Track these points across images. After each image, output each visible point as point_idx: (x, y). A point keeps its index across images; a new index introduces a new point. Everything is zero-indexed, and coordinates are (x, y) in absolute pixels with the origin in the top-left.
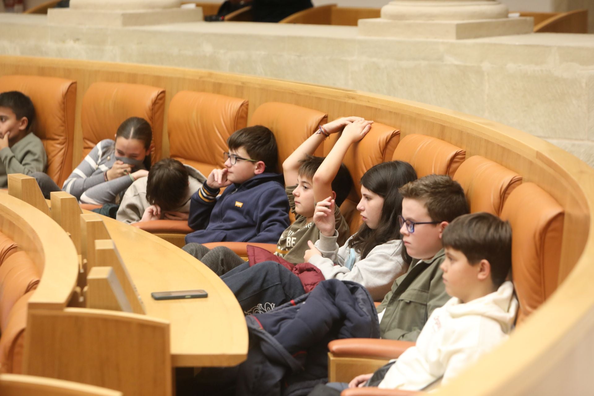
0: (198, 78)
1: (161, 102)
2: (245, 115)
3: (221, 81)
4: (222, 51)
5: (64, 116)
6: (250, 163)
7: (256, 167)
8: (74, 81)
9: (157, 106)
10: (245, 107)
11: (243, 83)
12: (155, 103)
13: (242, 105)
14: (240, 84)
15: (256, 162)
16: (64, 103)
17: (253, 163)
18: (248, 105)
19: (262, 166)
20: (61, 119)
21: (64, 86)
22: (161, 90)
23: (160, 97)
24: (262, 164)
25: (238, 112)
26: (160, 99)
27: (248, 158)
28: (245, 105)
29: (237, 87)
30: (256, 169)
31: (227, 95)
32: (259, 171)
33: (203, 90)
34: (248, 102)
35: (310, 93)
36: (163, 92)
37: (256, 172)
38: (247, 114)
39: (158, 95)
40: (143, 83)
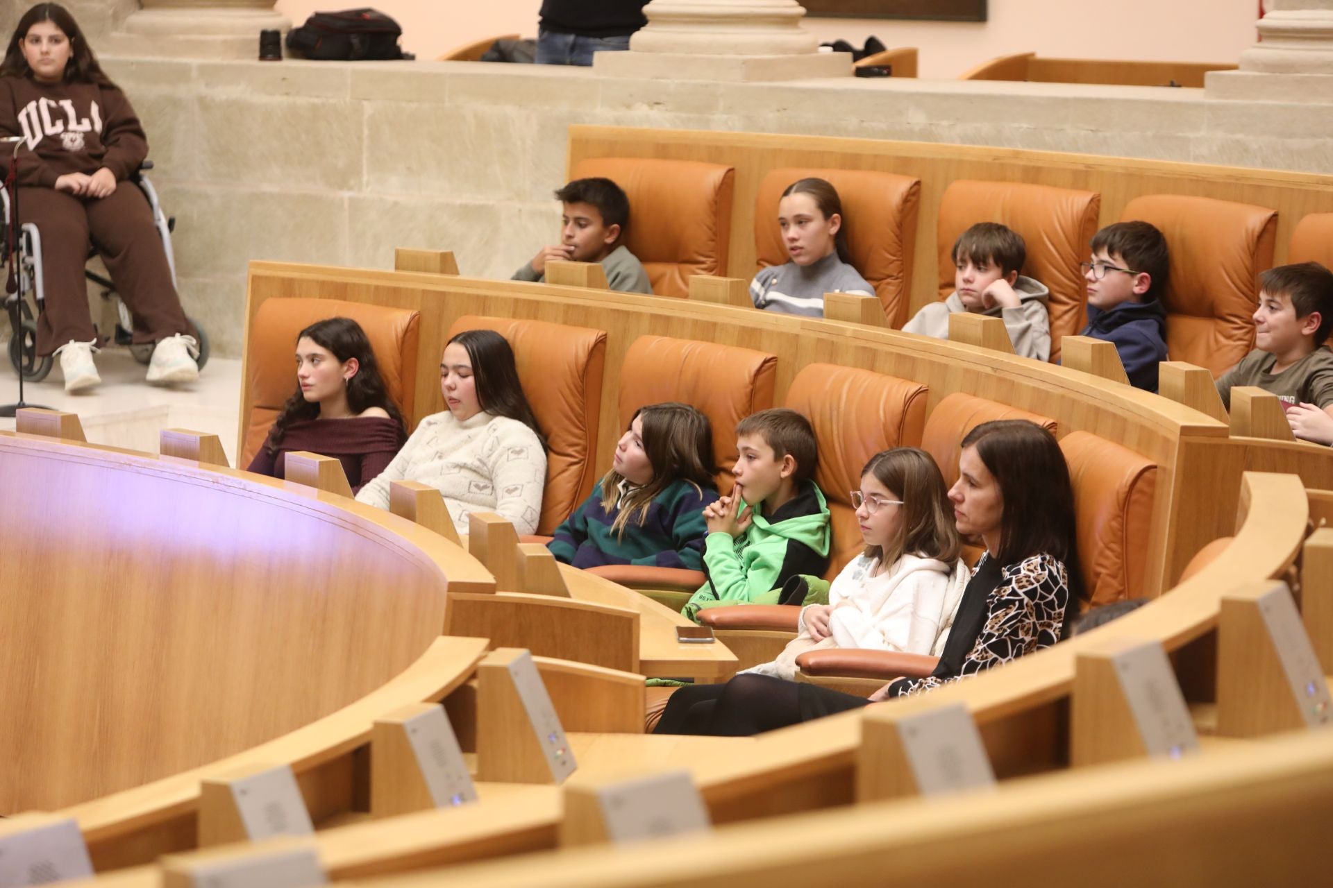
0: (990, 160)
1: (913, 199)
2: (1095, 218)
3: (1039, 164)
4: (945, 123)
5: (715, 224)
6: (1127, 276)
7: (1136, 282)
8: (731, 167)
9: (909, 204)
10: (1095, 202)
11: (1088, 166)
12: (906, 200)
13: (1092, 200)
14: (1081, 167)
15: (1136, 274)
16: (716, 202)
17: (1132, 275)
18: (1099, 201)
19: (1145, 280)
20: (710, 229)
21: (715, 175)
22: (915, 180)
23: (913, 190)
24: (1146, 277)
25: (1086, 211)
26: (913, 194)
27: (1125, 267)
28: (1095, 200)
29: (1076, 173)
30: (1137, 286)
31: (1055, 185)
32: (1141, 289)
33: (1003, 179)
34: (1099, 195)
35: (1237, 179)
36: (918, 183)
37: (1137, 290)
38: (1097, 215)
39: (911, 188)
40: (873, 168)
